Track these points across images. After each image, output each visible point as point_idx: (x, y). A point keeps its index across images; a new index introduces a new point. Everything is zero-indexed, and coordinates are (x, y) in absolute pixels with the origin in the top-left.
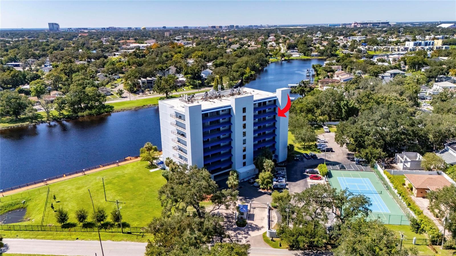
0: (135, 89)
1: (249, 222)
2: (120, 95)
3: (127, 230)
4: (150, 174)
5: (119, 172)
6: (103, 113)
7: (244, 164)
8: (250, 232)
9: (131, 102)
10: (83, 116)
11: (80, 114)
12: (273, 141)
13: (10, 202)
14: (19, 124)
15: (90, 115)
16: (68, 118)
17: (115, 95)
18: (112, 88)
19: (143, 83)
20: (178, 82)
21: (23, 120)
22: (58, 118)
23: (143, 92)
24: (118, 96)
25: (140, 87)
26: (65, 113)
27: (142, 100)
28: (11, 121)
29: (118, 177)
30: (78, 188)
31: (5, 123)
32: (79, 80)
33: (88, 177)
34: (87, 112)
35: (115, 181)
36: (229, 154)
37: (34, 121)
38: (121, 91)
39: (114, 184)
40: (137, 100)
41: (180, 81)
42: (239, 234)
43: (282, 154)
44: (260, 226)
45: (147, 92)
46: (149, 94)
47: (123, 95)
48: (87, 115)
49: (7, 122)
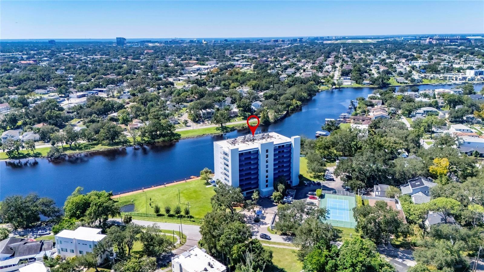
0: (197, 119)
1: (261, 220)
2: (186, 124)
3: (192, 219)
4: (206, 189)
5: (186, 186)
6: (173, 140)
7: (267, 186)
8: (261, 226)
9: (193, 131)
10: (158, 142)
11: (156, 140)
12: (289, 171)
13: (125, 200)
14: (115, 147)
15: (164, 141)
16: (148, 143)
17: (181, 124)
18: (179, 117)
19: (204, 114)
20: (231, 113)
21: (117, 144)
22: (141, 143)
23: (203, 122)
24: (184, 125)
25: (201, 117)
26: (146, 139)
27: (202, 129)
28: (109, 145)
29: (186, 189)
30: (163, 195)
31: (105, 145)
32: (155, 112)
33: (168, 188)
34: (161, 139)
35: (185, 192)
36: (257, 179)
37: (125, 145)
38: (186, 121)
39: (184, 194)
40: (199, 130)
41: (234, 113)
42: (254, 226)
43: (295, 181)
44: (267, 223)
45: (206, 122)
46: (208, 124)
47: (188, 124)
48: (162, 142)
49: (107, 145)
